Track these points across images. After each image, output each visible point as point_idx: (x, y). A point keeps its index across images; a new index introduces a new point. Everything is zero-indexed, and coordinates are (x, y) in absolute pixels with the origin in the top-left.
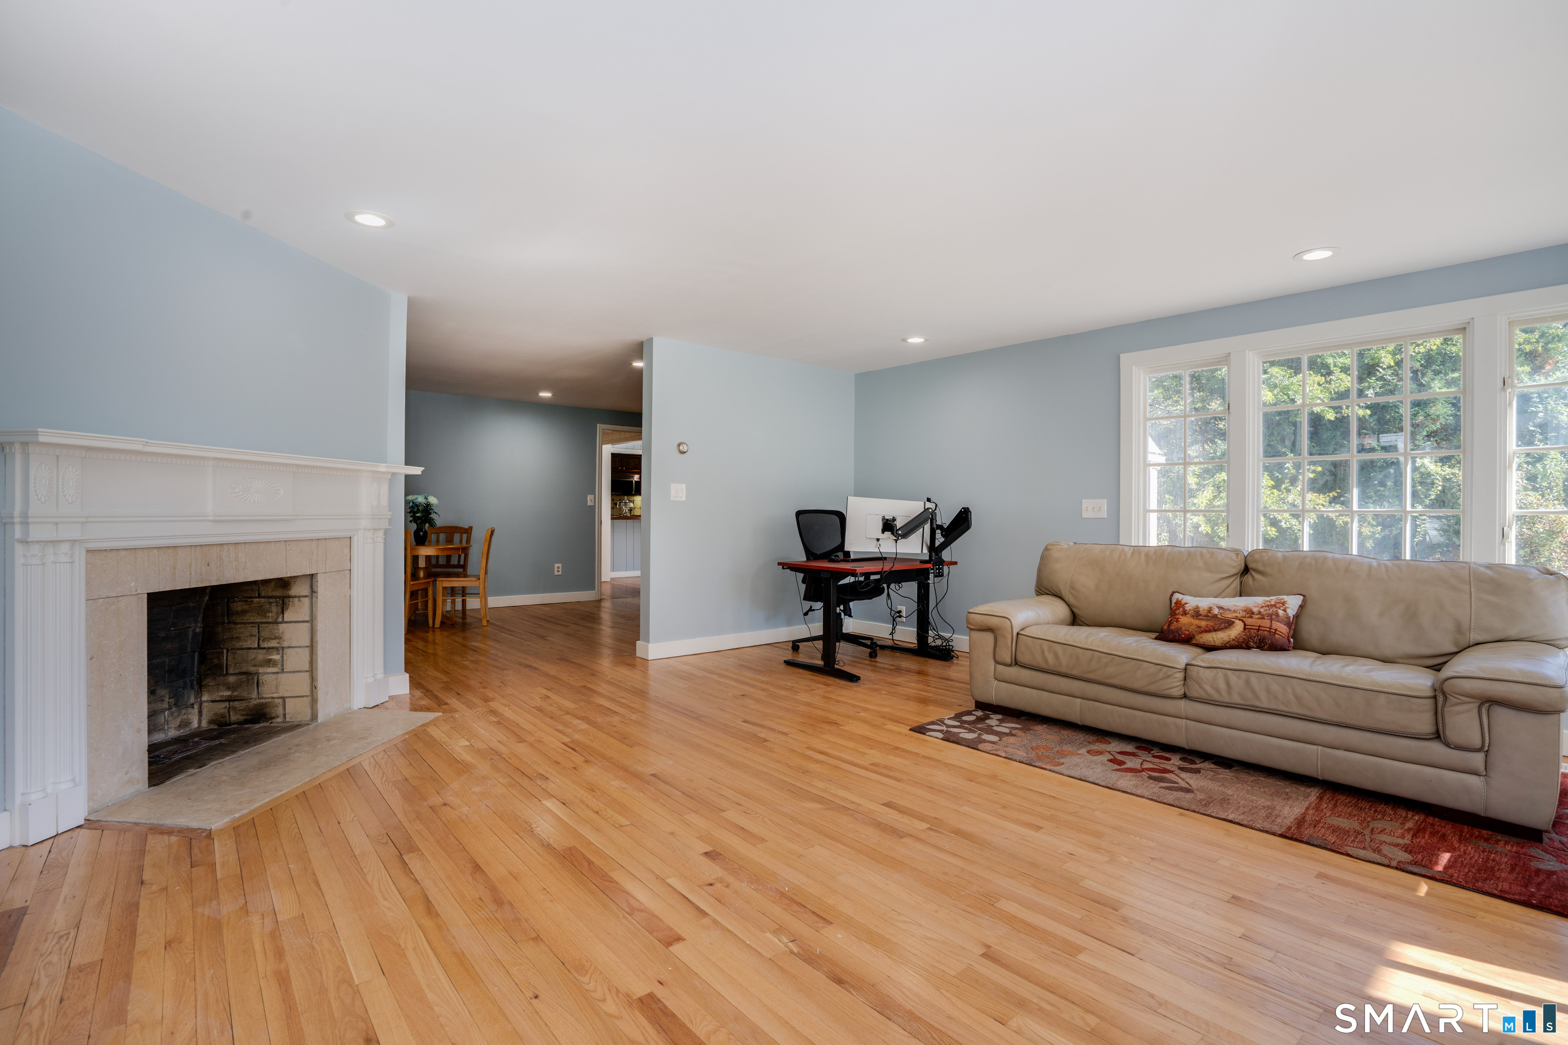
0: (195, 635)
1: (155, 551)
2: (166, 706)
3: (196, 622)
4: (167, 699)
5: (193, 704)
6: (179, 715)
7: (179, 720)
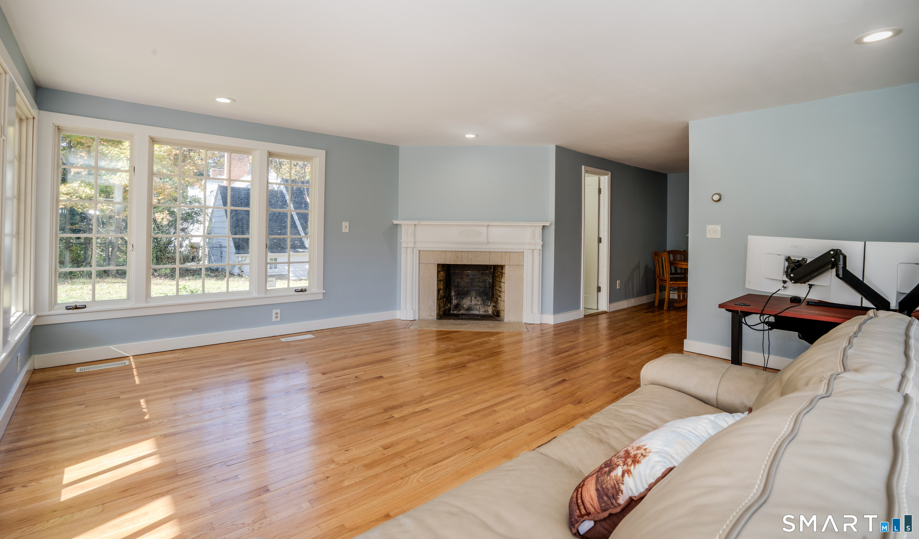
0: (489, 282)
1: (440, 252)
2: (480, 303)
3: (490, 278)
4: (480, 301)
5: (489, 306)
6: (484, 308)
7: (484, 309)
